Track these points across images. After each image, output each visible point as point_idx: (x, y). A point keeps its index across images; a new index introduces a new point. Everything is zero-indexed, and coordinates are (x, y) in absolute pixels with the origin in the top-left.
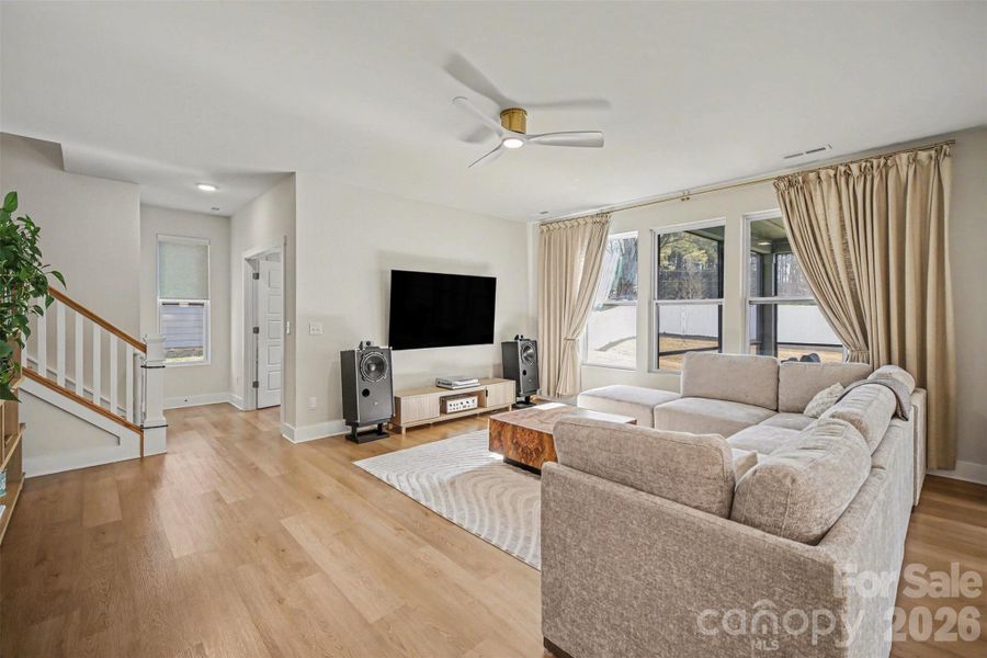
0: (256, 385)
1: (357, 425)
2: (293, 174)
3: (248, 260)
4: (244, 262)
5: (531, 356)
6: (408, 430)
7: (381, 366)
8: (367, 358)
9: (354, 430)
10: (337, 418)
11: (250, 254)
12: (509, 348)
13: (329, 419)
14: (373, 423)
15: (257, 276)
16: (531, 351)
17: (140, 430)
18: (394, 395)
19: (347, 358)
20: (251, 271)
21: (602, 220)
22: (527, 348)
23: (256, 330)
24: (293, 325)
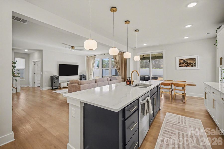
0: (35, 83)
1: (53, 87)
2: (42, 50)
3: (33, 62)
4: (32, 62)
5: (84, 77)
6: (62, 88)
7: (57, 78)
8: (55, 77)
9: (53, 88)
10: (50, 87)
11: (34, 61)
12: (81, 76)
13: (49, 87)
14: (56, 87)
15: (35, 64)
16: (84, 76)
17: (16, 88)
18: (60, 83)
19: (51, 77)
20: (34, 64)
21: (95, 56)
22: (83, 76)
23: (35, 74)
24: (42, 73)
